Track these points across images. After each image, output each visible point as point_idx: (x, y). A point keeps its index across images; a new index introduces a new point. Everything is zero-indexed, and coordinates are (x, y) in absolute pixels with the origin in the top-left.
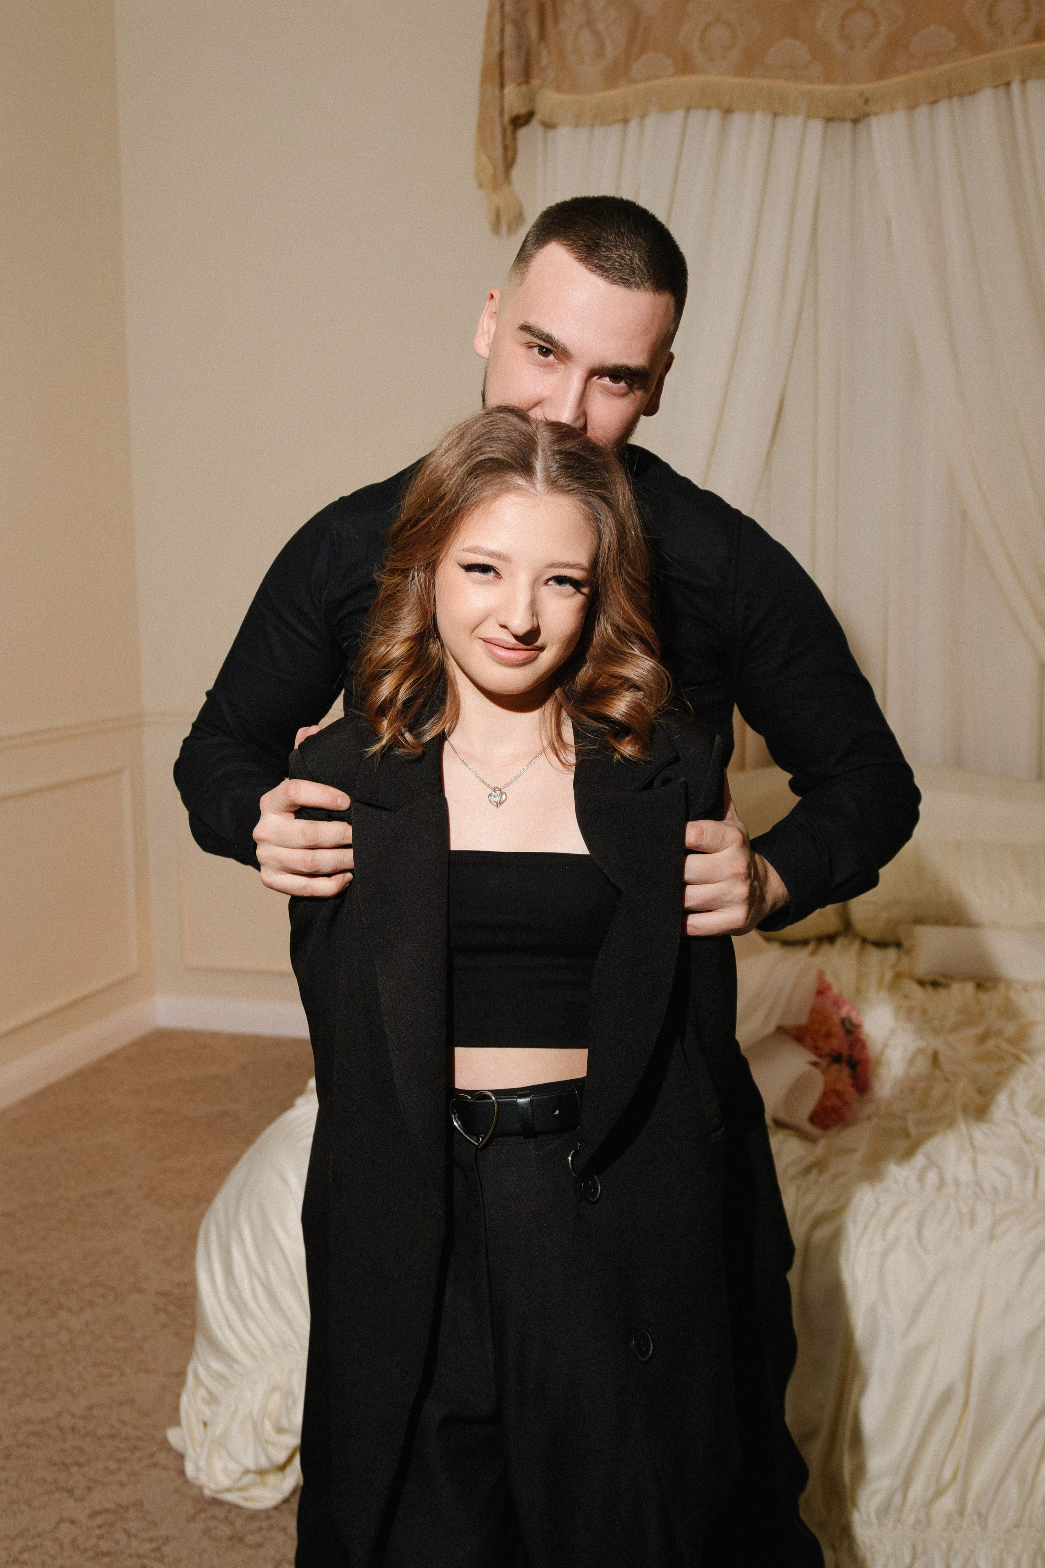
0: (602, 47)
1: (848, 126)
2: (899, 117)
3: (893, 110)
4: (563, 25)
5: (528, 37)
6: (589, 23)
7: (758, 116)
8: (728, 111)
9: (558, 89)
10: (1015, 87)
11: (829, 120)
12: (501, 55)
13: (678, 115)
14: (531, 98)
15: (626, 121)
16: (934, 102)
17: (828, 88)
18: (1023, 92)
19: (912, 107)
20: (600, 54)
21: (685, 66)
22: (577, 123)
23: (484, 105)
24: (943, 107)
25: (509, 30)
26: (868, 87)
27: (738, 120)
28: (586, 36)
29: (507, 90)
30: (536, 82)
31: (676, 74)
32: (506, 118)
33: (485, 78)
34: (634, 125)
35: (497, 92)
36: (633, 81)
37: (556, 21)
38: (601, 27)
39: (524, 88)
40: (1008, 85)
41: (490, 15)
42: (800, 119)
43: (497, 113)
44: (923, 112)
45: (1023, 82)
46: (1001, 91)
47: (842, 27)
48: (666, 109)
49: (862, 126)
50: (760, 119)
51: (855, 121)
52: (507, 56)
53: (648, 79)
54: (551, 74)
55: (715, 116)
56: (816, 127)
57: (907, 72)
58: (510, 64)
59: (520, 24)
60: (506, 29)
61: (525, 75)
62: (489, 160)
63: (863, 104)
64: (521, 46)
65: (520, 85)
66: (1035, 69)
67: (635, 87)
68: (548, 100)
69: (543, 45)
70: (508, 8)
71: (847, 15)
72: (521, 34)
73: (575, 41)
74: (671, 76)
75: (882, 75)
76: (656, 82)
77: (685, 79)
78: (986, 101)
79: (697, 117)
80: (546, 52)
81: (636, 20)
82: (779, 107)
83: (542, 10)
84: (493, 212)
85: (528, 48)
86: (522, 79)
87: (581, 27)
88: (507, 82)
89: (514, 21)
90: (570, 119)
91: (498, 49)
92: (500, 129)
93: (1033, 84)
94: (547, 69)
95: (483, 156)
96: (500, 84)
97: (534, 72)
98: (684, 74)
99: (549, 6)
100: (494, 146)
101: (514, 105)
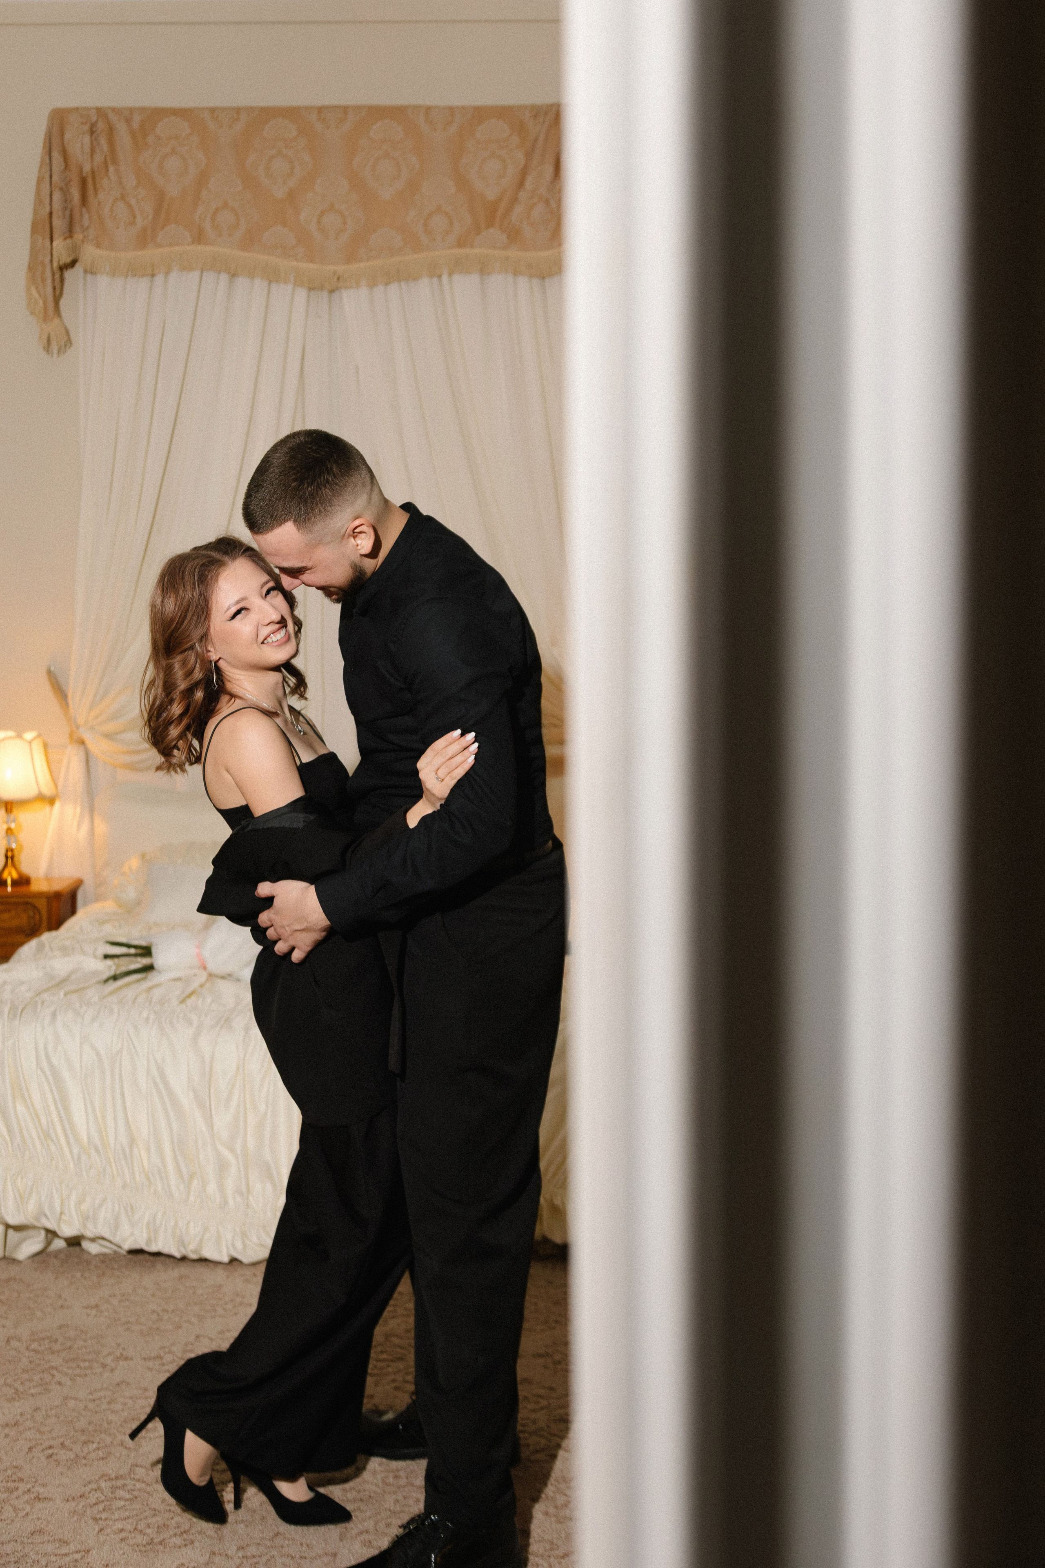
0: (134, 217)
1: (325, 294)
2: (364, 292)
3: (358, 286)
4: (101, 196)
5: (70, 201)
6: (123, 197)
7: (257, 281)
8: (234, 275)
9: (98, 246)
10: (445, 278)
11: (310, 289)
12: (51, 214)
13: (196, 274)
14: (74, 248)
15: (153, 275)
16: (387, 284)
17: (312, 266)
19: (372, 285)
20: (133, 223)
21: (199, 238)
22: (113, 273)
23: (34, 252)
24: (393, 288)
25: (57, 196)
26: (340, 268)
27: (242, 282)
28: (121, 205)
29: (55, 243)
30: (78, 236)
31: (193, 243)
32: (55, 265)
33: (35, 229)
34: (159, 279)
35: (47, 242)
36: (160, 246)
37: (96, 194)
38: (133, 202)
39: (69, 241)
40: (439, 276)
41: (40, 180)
42: (290, 287)
43: (48, 259)
44: (380, 289)
45: (450, 275)
46: (435, 280)
47: (319, 222)
48: (187, 268)
49: (336, 295)
50: (259, 284)
51: (332, 291)
52: (55, 216)
53: (171, 245)
54: (90, 233)
55: (224, 277)
56: (301, 294)
57: (368, 261)
58: (57, 222)
59: (65, 191)
60: (54, 192)
61: (70, 232)
62: (40, 296)
63: (335, 280)
64: (66, 208)
65: (65, 239)
66: (458, 266)
67: (160, 250)
68: (89, 253)
69: (84, 210)
70: (55, 178)
71: (323, 213)
72: (66, 200)
73: (111, 210)
74: (189, 244)
75: (348, 261)
76: (177, 248)
77: (199, 247)
78: (424, 287)
79: (209, 277)
80: (86, 216)
81: (160, 200)
82: (273, 276)
83: (83, 182)
84: (45, 337)
85: (71, 211)
86: (67, 235)
87: (116, 200)
88: (55, 236)
89: (61, 189)
90: (107, 269)
91: (48, 210)
92: (48, 274)
93: (457, 278)
94: (87, 228)
95: (34, 292)
96: (49, 237)
97: (76, 230)
98: (199, 244)
99: (90, 178)
100: (44, 285)
101: (62, 252)
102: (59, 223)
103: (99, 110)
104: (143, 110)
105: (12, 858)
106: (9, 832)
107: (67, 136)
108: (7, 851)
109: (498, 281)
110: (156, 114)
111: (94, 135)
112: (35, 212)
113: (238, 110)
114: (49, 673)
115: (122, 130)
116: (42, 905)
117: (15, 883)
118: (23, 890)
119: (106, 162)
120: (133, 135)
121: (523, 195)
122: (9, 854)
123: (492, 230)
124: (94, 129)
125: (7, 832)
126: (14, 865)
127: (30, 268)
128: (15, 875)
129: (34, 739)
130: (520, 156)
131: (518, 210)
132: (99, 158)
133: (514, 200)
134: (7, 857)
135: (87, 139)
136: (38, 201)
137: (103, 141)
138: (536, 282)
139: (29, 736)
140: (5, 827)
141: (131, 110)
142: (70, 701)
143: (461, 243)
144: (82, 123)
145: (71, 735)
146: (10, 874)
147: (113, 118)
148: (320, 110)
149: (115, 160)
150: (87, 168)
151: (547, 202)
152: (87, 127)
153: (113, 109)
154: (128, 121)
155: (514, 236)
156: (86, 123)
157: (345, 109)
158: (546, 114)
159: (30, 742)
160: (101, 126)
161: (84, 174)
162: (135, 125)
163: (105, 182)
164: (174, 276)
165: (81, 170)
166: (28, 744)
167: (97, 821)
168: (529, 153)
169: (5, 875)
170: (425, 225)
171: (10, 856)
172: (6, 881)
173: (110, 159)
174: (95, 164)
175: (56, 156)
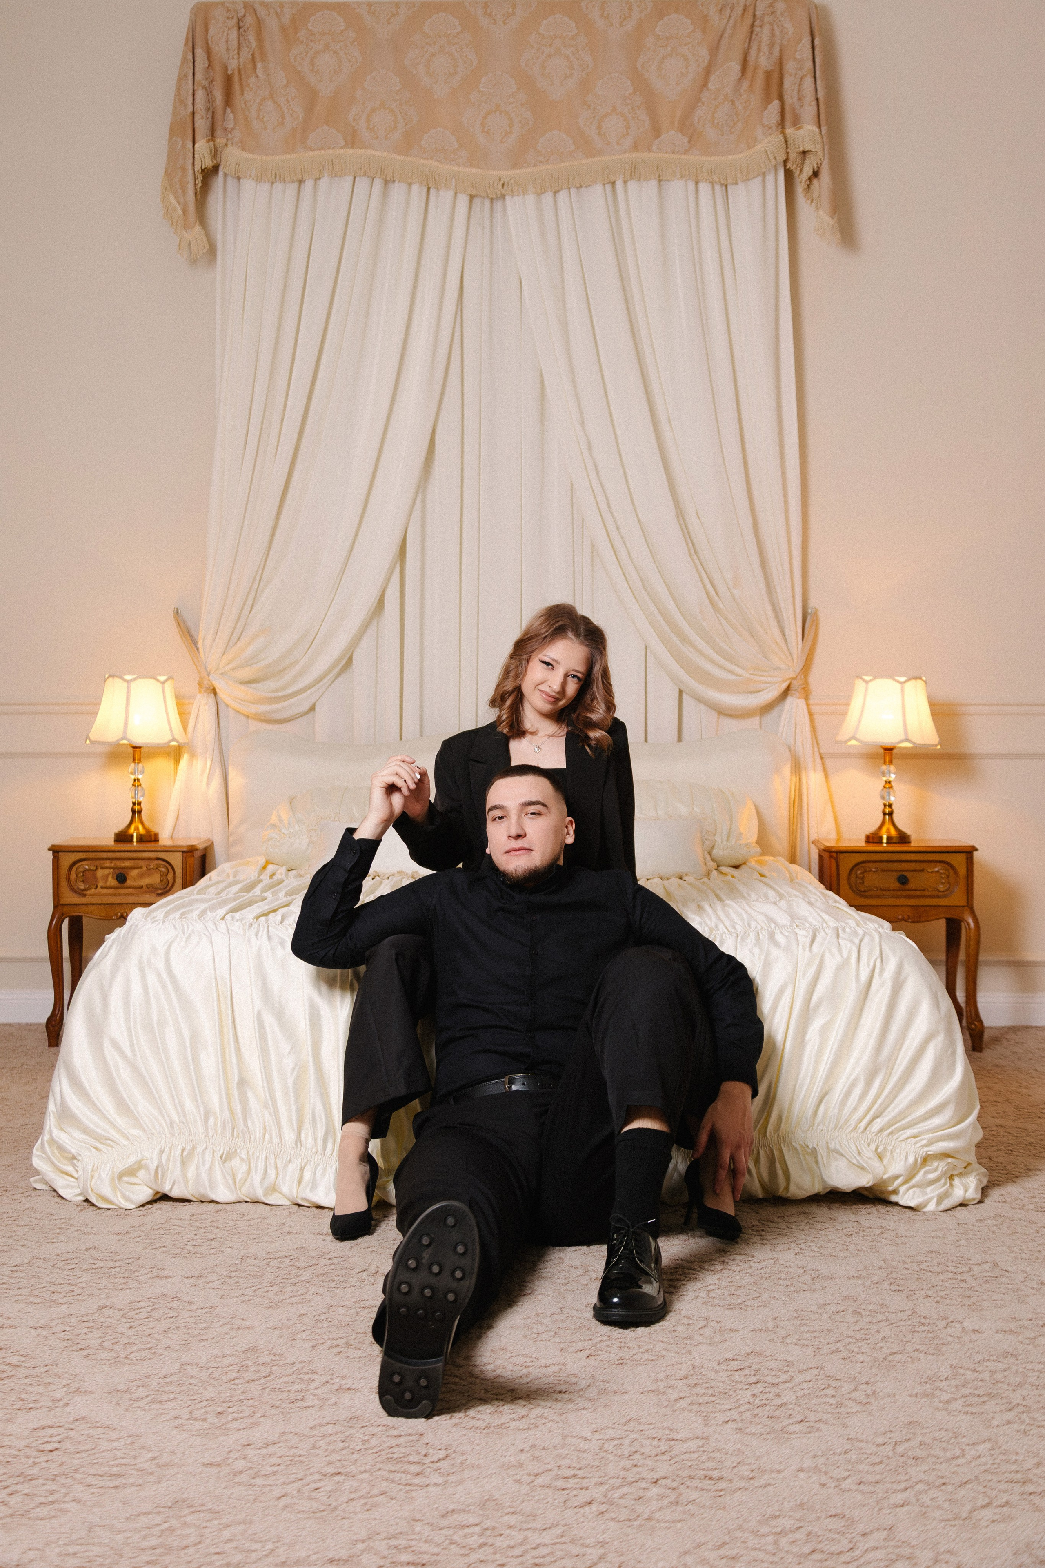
0: (283, 118)
1: (489, 201)
2: (530, 199)
3: (525, 193)
4: (248, 95)
5: (214, 101)
6: (271, 96)
7: (415, 188)
8: (389, 182)
9: (244, 148)
10: (619, 185)
11: (472, 197)
12: (193, 113)
13: (349, 180)
14: (218, 152)
15: (301, 182)
16: (557, 191)
17: (475, 171)
18: (626, 190)
19: (539, 194)
20: (282, 124)
21: (352, 140)
22: (259, 179)
23: (172, 154)
24: (564, 195)
25: (200, 94)
26: (505, 174)
27: (398, 190)
28: (269, 105)
29: (197, 146)
30: (220, 141)
31: (346, 145)
32: (198, 168)
33: (174, 130)
34: (309, 184)
35: (189, 144)
36: (307, 148)
37: (242, 94)
38: (282, 101)
39: (211, 143)
40: (613, 183)
41: (180, 80)
42: (451, 194)
43: (189, 163)
44: (548, 197)
45: (625, 182)
46: (608, 188)
47: (483, 124)
48: (336, 175)
49: (498, 205)
50: (417, 191)
51: (495, 200)
52: (197, 116)
53: (322, 148)
54: (237, 134)
55: (378, 184)
56: (463, 200)
57: (535, 165)
59: (208, 91)
60: (196, 92)
61: (212, 133)
62: (179, 203)
63: (500, 186)
64: (209, 109)
65: (208, 141)
66: (634, 173)
67: (311, 153)
68: (232, 156)
69: (228, 110)
70: (198, 76)
71: (488, 114)
72: (210, 100)
73: (259, 111)
74: (341, 148)
75: (514, 167)
76: (329, 152)
77: (352, 151)
78: (597, 194)
79: (362, 184)
80: (230, 116)
81: (311, 98)
82: (433, 183)
83: (228, 81)
84: (185, 246)
85: (213, 112)
86: (210, 138)
87: (263, 99)
88: (198, 137)
89: (204, 87)
90: (253, 174)
91: (190, 110)
92: (190, 178)
93: (633, 185)
94: (232, 129)
95: (172, 198)
96: (191, 139)
97: (219, 132)
98: (352, 147)
99: (236, 78)
100: (184, 192)
101: (204, 158)
102: (202, 124)
105: (140, 812)
106: (137, 783)
107: (212, 32)
108: (134, 804)
109: (677, 189)
110: (308, 9)
111: (241, 30)
112: (175, 113)
113: (397, 4)
114: (177, 613)
115: (272, 25)
116: (176, 860)
117: (141, 839)
118: (149, 845)
119: (254, 59)
120: (284, 30)
121: (706, 96)
122: (137, 808)
123: (671, 133)
124: (241, 24)
125: (133, 785)
126: (141, 821)
127: (167, 174)
128: (142, 830)
129: (167, 680)
130: (704, 53)
131: (700, 112)
132: (246, 53)
133: (697, 101)
134: (133, 811)
135: (234, 34)
136: (179, 99)
137: (252, 38)
138: (718, 189)
139: (162, 676)
140: (133, 777)
142: (200, 645)
143: (635, 148)
144: (228, 18)
145: (200, 684)
146: (137, 829)
147: (262, 12)
148: (486, 3)
149: (263, 57)
150: (233, 65)
151: (733, 102)
152: (234, 22)
154: (279, 17)
155: (696, 140)
156: (232, 18)
157: (514, 3)
159: (163, 683)
160: (249, 20)
161: (229, 72)
162: (286, 19)
163: (253, 80)
164: (324, 183)
165: (226, 69)
166: (160, 685)
167: (232, 773)
168: (714, 50)
169: (132, 830)
170: (599, 127)
171: (136, 811)
172: (132, 836)
173: (259, 55)
174: (242, 60)
175: (200, 52)
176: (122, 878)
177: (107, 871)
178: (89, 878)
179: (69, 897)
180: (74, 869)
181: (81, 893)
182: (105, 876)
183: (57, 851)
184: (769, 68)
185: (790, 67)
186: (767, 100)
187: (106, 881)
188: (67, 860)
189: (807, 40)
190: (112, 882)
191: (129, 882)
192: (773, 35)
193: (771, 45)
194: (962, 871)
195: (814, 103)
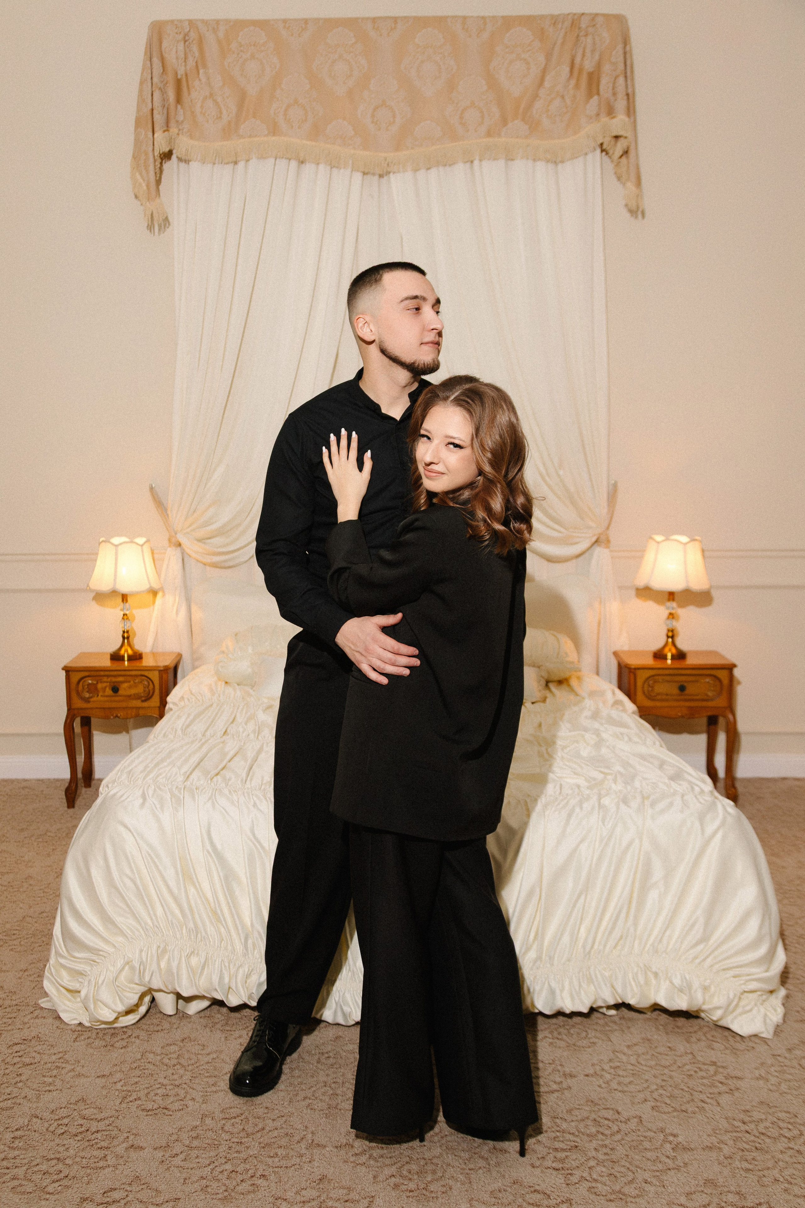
0: (221, 113)
1: (377, 177)
2: (409, 175)
3: (404, 171)
4: (194, 94)
5: (168, 100)
6: (211, 95)
7: (321, 167)
8: (302, 162)
9: (191, 137)
10: (476, 163)
11: (364, 174)
12: (152, 110)
13: (272, 160)
14: (170, 140)
15: (236, 163)
16: (428, 169)
17: (367, 153)
18: (481, 165)
19: (416, 170)
20: (220, 118)
21: (274, 130)
22: (204, 161)
23: (138, 143)
24: (434, 171)
25: (157, 94)
26: (389, 155)
27: (309, 169)
28: (210, 103)
29: (156, 135)
30: (174, 130)
31: (269, 134)
32: (157, 153)
33: (138, 123)
34: (241, 164)
35: (150, 134)
36: (241, 137)
37: (189, 94)
38: (219, 99)
39: (167, 134)
40: (472, 162)
41: (142, 83)
42: (348, 172)
43: (151, 149)
44: (422, 174)
45: (480, 160)
46: (468, 165)
47: (373, 116)
48: (262, 157)
49: (385, 179)
50: (323, 169)
51: (381, 176)
52: (155, 111)
53: (250, 136)
54: (186, 127)
55: (294, 164)
56: (358, 176)
57: (413, 148)
59: (163, 91)
60: (154, 93)
61: (167, 125)
62: (144, 180)
63: (386, 165)
64: (164, 106)
65: (164, 131)
66: (488, 153)
67: (241, 140)
68: (183, 143)
69: (179, 107)
70: (155, 80)
71: (376, 108)
72: (164, 100)
73: (202, 107)
74: (265, 136)
75: (397, 149)
76: (256, 139)
77: (274, 138)
78: (460, 168)
79: (282, 163)
80: (181, 111)
81: (242, 98)
82: (334, 163)
83: (178, 83)
84: (149, 213)
85: (168, 109)
86: (165, 128)
87: (205, 98)
88: (156, 128)
89: (160, 89)
90: (199, 158)
91: (150, 107)
92: (151, 160)
93: (485, 163)
94: (182, 122)
95: (138, 176)
96: (151, 130)
97: (172, 124)
98: (274, 135)
99: (184, 80)
100: (147, 171)
101: (161, 144)
102: (159, 118)
103: (190, 22)
104: (227, 21)
105: (128, 638)
106: (125, 617)
107: (165, 44)
108: (124, 632)
109: (520, 166)
110: (238, 25)
111: (187, 43)
112: (139, 109)
113: (306, 21)
114: (151, 489)
115: (210, 39)
116: (155, 677)
117: (130, 658)
118: (136, 664)
119: (197, 66)
120: (219, 43)
121: (542, 92)
122: (126, 635)
123: (516, 122)
124: (187, 38)
125: (123, 618)
126: (129, 644)
127: (134, 157)
128: (130, 652)
129: (145, 543)
130: (542, 59)
131: (538, 105)
132: (191, 63)
133: (535, 97)
134: (124, 638)
135: (181, 47)
136: (141, 99)
137: (195, 49)
138: (551, 166)
139: (141, 540)
140: (122, 613)
141: (218, 22)
142: (169, 512)
143: (489, 134)
144: (177, 33)
145: (170, 540)
146: (126, 651)
147: (203, 28)
148: (374, 20)
149: (205, 66)
150: (181, 72)
151: (563, 97)
152: (181, 37)
153: (203, 21)
154: (215, 31)
155: (534, 127)
156: (180, 33)
157: (395, 19)
158: (563, 22)
159: (142, 546)
160: (193, 35)
161: (179, 77)
162: (221, 34)
163: (197, 83)
164: (253, 162)
165: (176, 73)
166: (140, 547)
167: (194, 608)
168: (548, 57)
169: (122, 652)
170: (461, 118)
171: (126, 637)
172: (123, 657)
173: (201, 63)
174: (188, 68)
175: (156, 60)
176: (115, 690)
177: (105, 685)
178: (93, 689)
179: (78, 704)
180: (81, 683)
181: (87, 700)
182: (104, 686)
183: (68, 671)
184: (591, 70)
185: (607, 68)
186: (590, 95)
187: (104, 692)
188: (75, 678)
189: (620, 47)
190: (109, 692)
191: (121, 692)
192: (594, 44)
193: (593, 51)
194: (726, 682)
195: (625, 97)
